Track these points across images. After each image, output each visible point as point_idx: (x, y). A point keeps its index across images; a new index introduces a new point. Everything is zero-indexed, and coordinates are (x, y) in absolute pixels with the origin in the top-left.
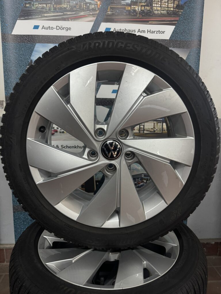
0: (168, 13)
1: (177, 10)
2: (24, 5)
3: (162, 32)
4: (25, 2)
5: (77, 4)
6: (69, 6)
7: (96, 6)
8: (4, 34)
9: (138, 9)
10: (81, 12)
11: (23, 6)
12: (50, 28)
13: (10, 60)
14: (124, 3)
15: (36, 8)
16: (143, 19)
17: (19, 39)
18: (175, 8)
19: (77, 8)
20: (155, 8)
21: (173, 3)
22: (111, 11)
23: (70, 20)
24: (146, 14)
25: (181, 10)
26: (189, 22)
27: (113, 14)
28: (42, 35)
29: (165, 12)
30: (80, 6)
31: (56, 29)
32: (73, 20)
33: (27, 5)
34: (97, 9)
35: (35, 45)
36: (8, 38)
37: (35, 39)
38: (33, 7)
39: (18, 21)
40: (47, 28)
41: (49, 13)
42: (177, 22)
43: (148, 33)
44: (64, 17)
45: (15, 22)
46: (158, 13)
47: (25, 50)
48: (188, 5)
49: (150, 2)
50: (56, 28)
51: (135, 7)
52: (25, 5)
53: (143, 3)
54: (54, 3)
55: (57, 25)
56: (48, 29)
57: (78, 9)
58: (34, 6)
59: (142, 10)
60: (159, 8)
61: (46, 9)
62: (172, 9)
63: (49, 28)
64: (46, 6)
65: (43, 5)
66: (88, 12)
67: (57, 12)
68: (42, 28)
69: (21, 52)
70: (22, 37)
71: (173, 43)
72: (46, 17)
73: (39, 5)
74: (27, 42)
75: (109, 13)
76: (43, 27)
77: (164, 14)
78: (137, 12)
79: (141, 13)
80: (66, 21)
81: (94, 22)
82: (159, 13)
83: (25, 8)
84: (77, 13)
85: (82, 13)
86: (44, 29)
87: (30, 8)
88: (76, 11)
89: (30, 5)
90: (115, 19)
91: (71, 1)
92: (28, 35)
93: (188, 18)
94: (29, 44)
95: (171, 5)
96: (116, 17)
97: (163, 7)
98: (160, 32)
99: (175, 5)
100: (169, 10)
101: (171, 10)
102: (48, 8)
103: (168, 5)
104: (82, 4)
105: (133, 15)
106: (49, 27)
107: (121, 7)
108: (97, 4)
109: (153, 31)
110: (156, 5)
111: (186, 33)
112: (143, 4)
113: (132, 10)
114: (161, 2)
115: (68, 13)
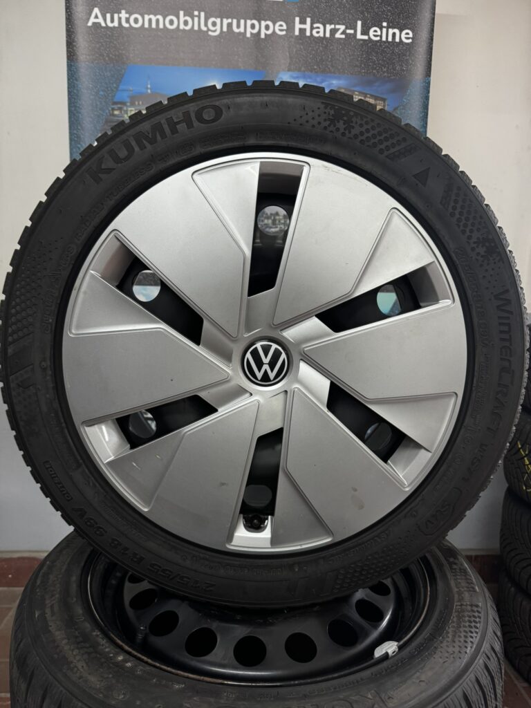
2: (110, 112)
4: (113, 106)
11: (108, 114)
58: (127, 114)
83: (112, 117)
87: (121, 117)
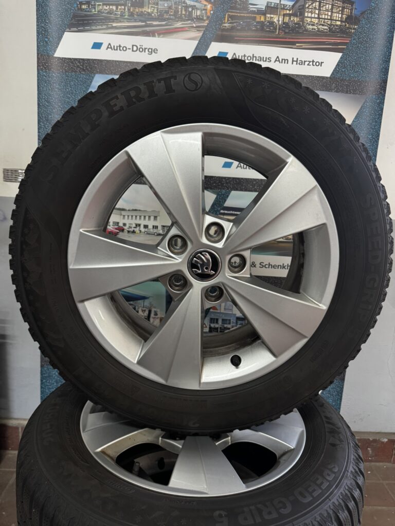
0: (330, 29)
1: (347, 25)
2: (78, 6)
3: (317, 64)
5: (170, 8)
6: (155, 11)
7: (203, 12)
8: (41, 55)
9: (279, 21)
10: (177, 21)
11: (76, 9)
12: (121, 48)
13: (48, 102)
14: (254, 9)
15: (98, 11)
16: (286, 38)
17: (66, 66)
18: (344, 22)
19: (170, 15)
20: (309, 20)
21: (340, 12)
22: (229, 22)
23: (157, 36)
24: (291, 30)
25: (355, 25)
26: (367, 48)
27: (232, 29)
28: (106, 60)
29: (326, 27)
30: (176, 12)
31: (131, 50)
32: (162, 36)
33: (84, 7)
34: (205, 18)
35: (93, 78)
36: (48, 63)
37: (94, 67)
38: (94, 10)
39: (66, 33)
40: (116, 48)
41: (121, 22)
42: (345, 47)
43: (292, 63)
44: (146, 30)
45: (60, 35)
46: (312, 29)
47: (74, 84)
48: (368, 17)
49: (299, 9)
50: (131, 48)
51: (272, 16)
52: (81, 6)
53: (287, 9)
54: (129, 5)
55: (134, 44)
56: (117, 50)
57: (172, 17)
58: (95, 8)
59: (285, 22)
60: (316, 21)
61: (116, 14)
62: (339, 23)
63: (118, 48)
64: (117, 8)
65: (111, 7)
66: (190, 22)
67: (135, 21)
68: (108, 48)
69: (68, 88)
70: (72, 63)
71: (336, 84)
72: (116, 28)
73: (105, 7)
74: (80, 72)
75: (226, 25)
76: (110, 47)
77: (324, 32)
78: (277, 26)
79: (284, 27)
80: (150, 36)
81: (199, 41)
82: (315, 29)
83: (80, 12)
84: (170, 24)
85: (179, 25)
86: (110, 49)
87: (88, 12)
88: (168, 19)
89: (89, 6)
90: (237, 37)
91: (160, 2)
92: (82, 59)
93: (365, 41)
94: (83, 74)
95: (337, 16)
96: (238, 34)
97: (322, 19)
98: (314, 64)
99: (344, 16)
100: (332, 25)
101: (337, 25)
102: (119, 13)
103: (331, 16)
104: (180, 7)
105: (269, 31)
106: (120, 46)
107: (248, 15)
108: (206, 10)
109: (302, 61)
110: (310, 15)
111: (361, 67)
112: (288, 12)
113: (268, 23)
114: (319, 10)
115: (155, 23)
